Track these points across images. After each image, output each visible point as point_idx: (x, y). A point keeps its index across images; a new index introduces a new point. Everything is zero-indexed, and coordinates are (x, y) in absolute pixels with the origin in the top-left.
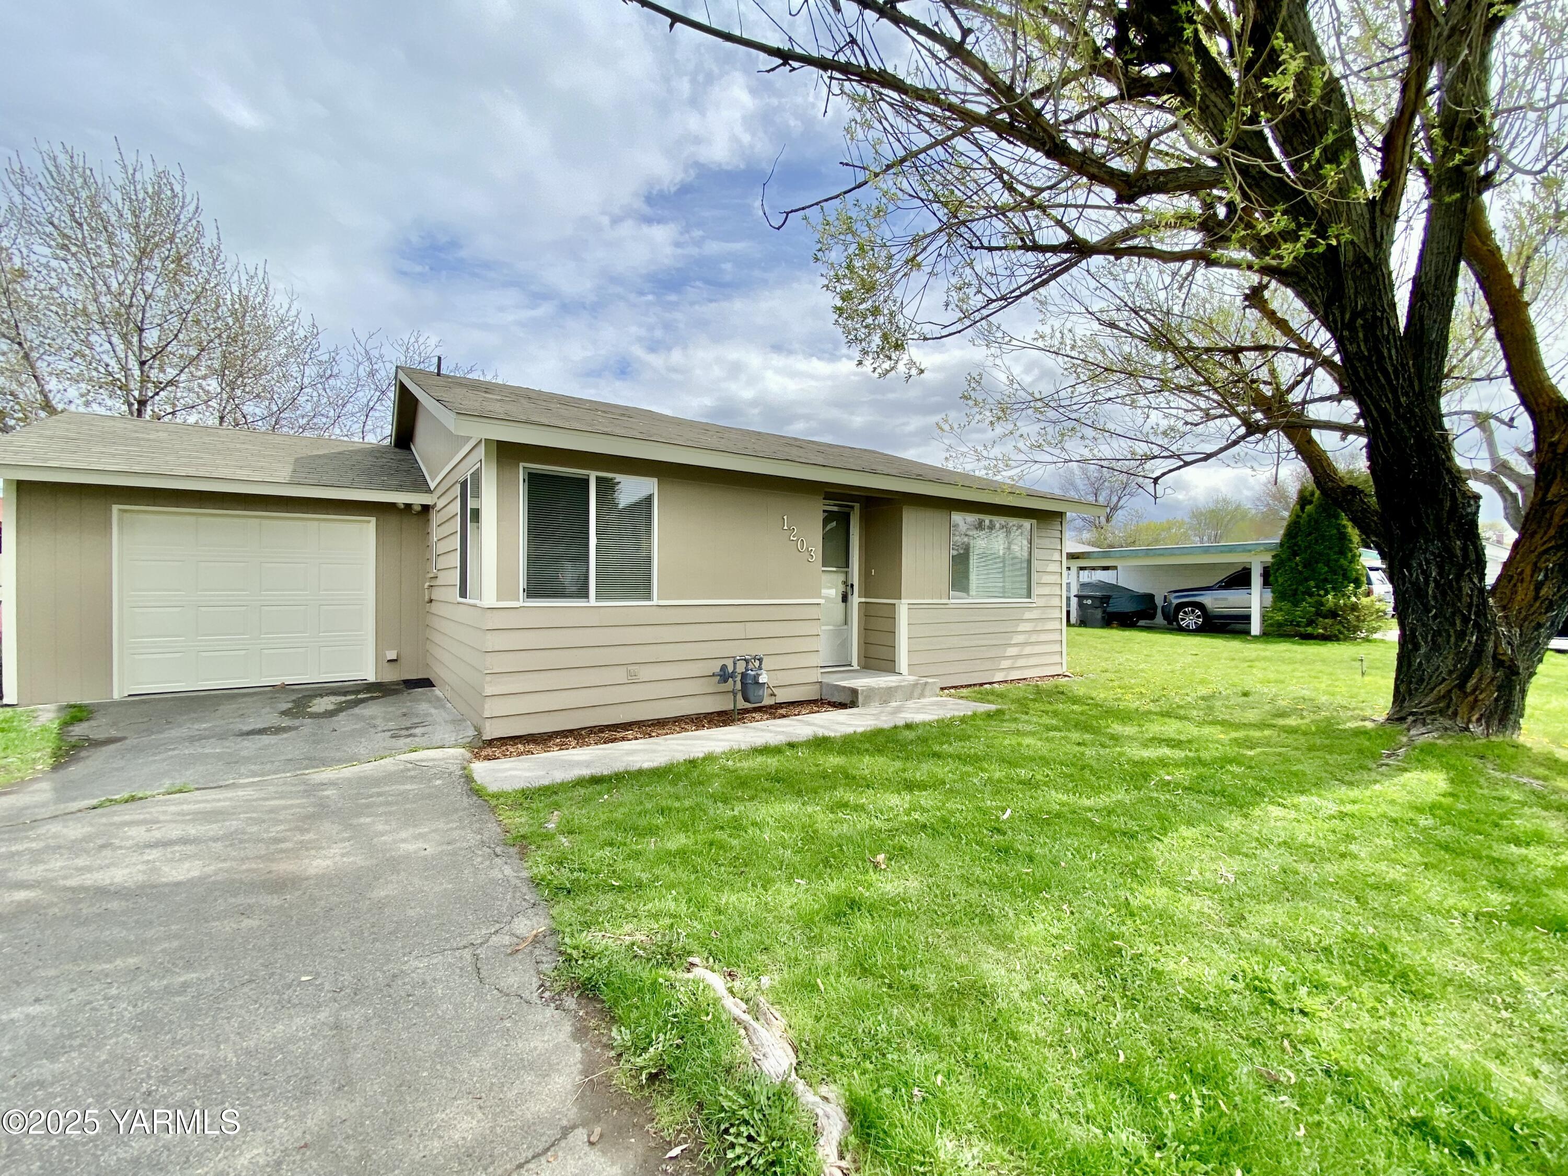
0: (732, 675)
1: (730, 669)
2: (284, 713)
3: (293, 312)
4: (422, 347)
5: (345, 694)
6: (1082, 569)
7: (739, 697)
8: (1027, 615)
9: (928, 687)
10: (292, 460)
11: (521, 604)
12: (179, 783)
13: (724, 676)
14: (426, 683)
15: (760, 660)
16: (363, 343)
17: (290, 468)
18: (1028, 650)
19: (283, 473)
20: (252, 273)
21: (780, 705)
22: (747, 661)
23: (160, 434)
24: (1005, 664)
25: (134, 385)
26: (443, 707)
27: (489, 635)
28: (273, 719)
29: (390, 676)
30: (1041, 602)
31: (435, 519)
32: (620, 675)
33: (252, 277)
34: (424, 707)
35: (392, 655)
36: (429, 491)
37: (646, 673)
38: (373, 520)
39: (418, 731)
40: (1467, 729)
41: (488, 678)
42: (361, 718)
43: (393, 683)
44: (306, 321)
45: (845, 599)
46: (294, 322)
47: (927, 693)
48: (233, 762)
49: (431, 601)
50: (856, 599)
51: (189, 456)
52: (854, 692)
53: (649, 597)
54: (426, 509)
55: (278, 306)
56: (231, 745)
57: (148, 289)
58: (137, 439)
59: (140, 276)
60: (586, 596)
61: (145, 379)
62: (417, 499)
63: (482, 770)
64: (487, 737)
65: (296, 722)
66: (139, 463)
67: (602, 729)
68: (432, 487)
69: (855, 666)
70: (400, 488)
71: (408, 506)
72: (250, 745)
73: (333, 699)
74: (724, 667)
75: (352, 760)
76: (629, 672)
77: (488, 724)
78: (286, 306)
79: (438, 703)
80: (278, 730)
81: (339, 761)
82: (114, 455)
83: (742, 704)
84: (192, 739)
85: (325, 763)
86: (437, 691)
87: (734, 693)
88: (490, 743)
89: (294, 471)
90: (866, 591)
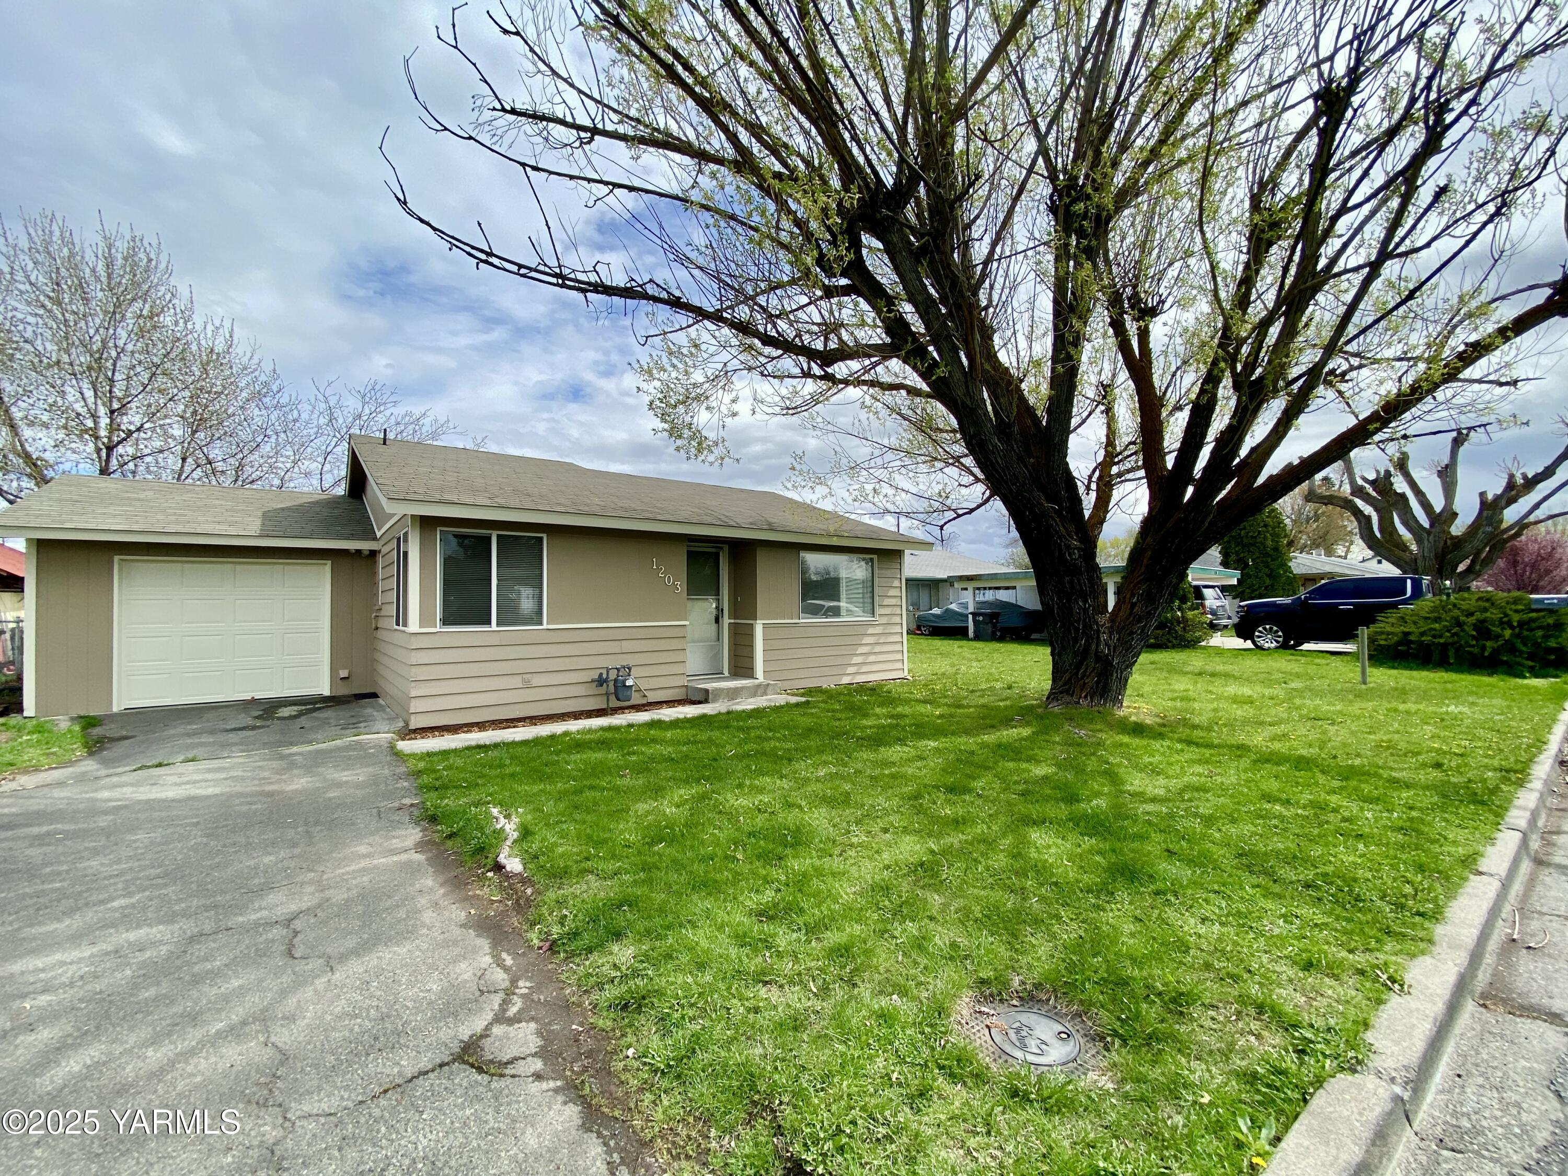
0: (606, 681)
1: (604, 676)
2: (257, 717)
3: (255, 360)
4: (378, 395)
5: (305, 704)
6: (979, 589)
7: (612, 698)
8: (871, 631)
9: (770, 688)
10: (260, 513)
11: (438, 629)
12: (190, 756)
13: (601, 681)
14: (374, 695)
15: (630, 669)
16: (322, 390)
17: (259, 522)
18: (872, 658)
19: (255, 527)
20: (217, 323)
21: (650, 704)
22: (618, 670)
23: (147, 493)
24: (851, 670)
25: (103, 433)
26: (384, 711)
27: (414, 653)
28: (250, 721)
29: (343, 691)
30: (884, 620)
31: (381, 562)
32: (517, 682)
33: (217, 328)
34: (369, 711)
35: (344, 673)
36: (375, 539)
37: (537, 680)
38: (329, 562)
39: (362, 725)
40: (1078, 703)
41: (413, 684)
42: (317, 719)
43: (344, 696)
44: (267, 367)
45: (717, 620)
46: (255, 370)
47: (769, 691)
48: (224, 746)
49: (377, 628)
50: (726, 621)
51: (175, 514)
52: (707, 691)
53: (541, 624)
54: (373, 554)
55: (241, 354)
56: (221, 737)
57: (121, 343)
58: (128, 498)
59: (111, 331)
60: (488, 622)
61: (113, 427)
62: (365, 546)
63: (405, 746)
64: (412, 727)
65: (268, 723)
66: (137, 522)
67: (501, 721)
68: (379, 534)
69: (726, 673)
70: (351, 537)
71: (359, 552)
72: (233, 737)
73: (296, 708)
74: (601, 674)
75: (310, 742)
76: (523, 680)
77: (413, 717)
78: (249, 355)
79: (382, 709)
80: (254, 728)
81: (302, 743)
82: (115, 516)
83: (614, 703)
84: (189, 735)
85: (292, 744)
86: (381, 701)
87: (607, 694)
88: (415, 731)
89: (263, 524)
90: (734, 614)
